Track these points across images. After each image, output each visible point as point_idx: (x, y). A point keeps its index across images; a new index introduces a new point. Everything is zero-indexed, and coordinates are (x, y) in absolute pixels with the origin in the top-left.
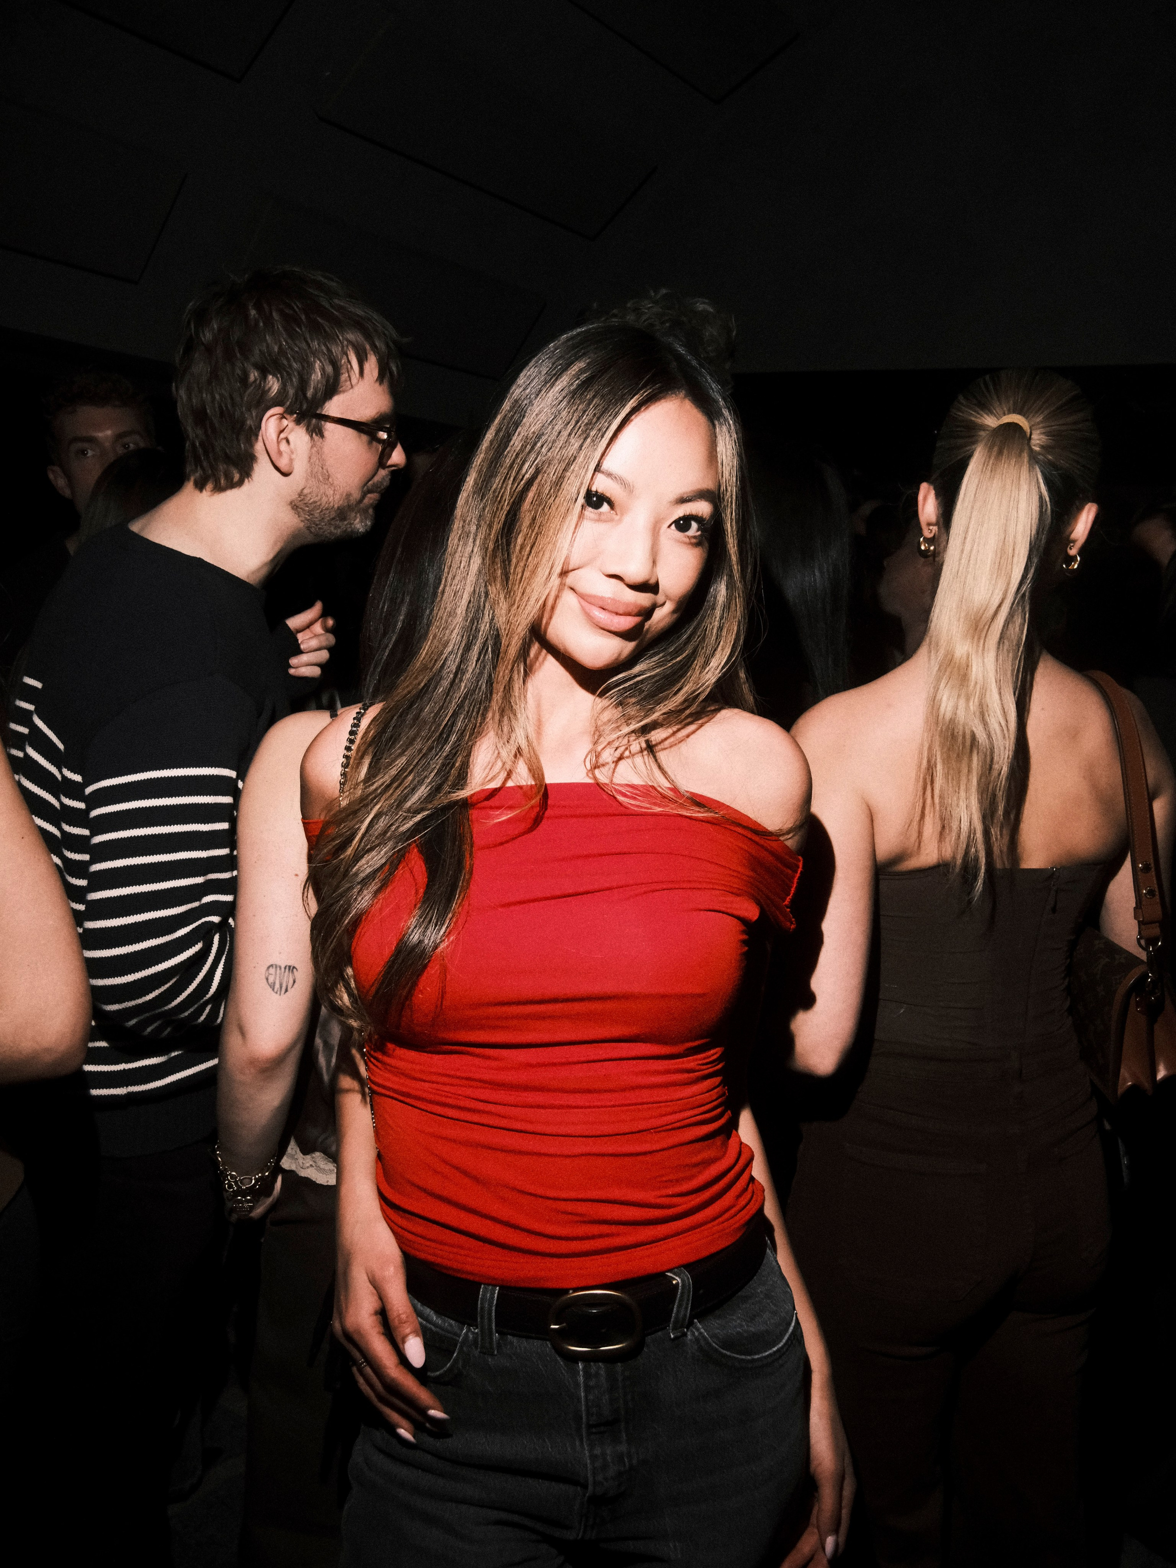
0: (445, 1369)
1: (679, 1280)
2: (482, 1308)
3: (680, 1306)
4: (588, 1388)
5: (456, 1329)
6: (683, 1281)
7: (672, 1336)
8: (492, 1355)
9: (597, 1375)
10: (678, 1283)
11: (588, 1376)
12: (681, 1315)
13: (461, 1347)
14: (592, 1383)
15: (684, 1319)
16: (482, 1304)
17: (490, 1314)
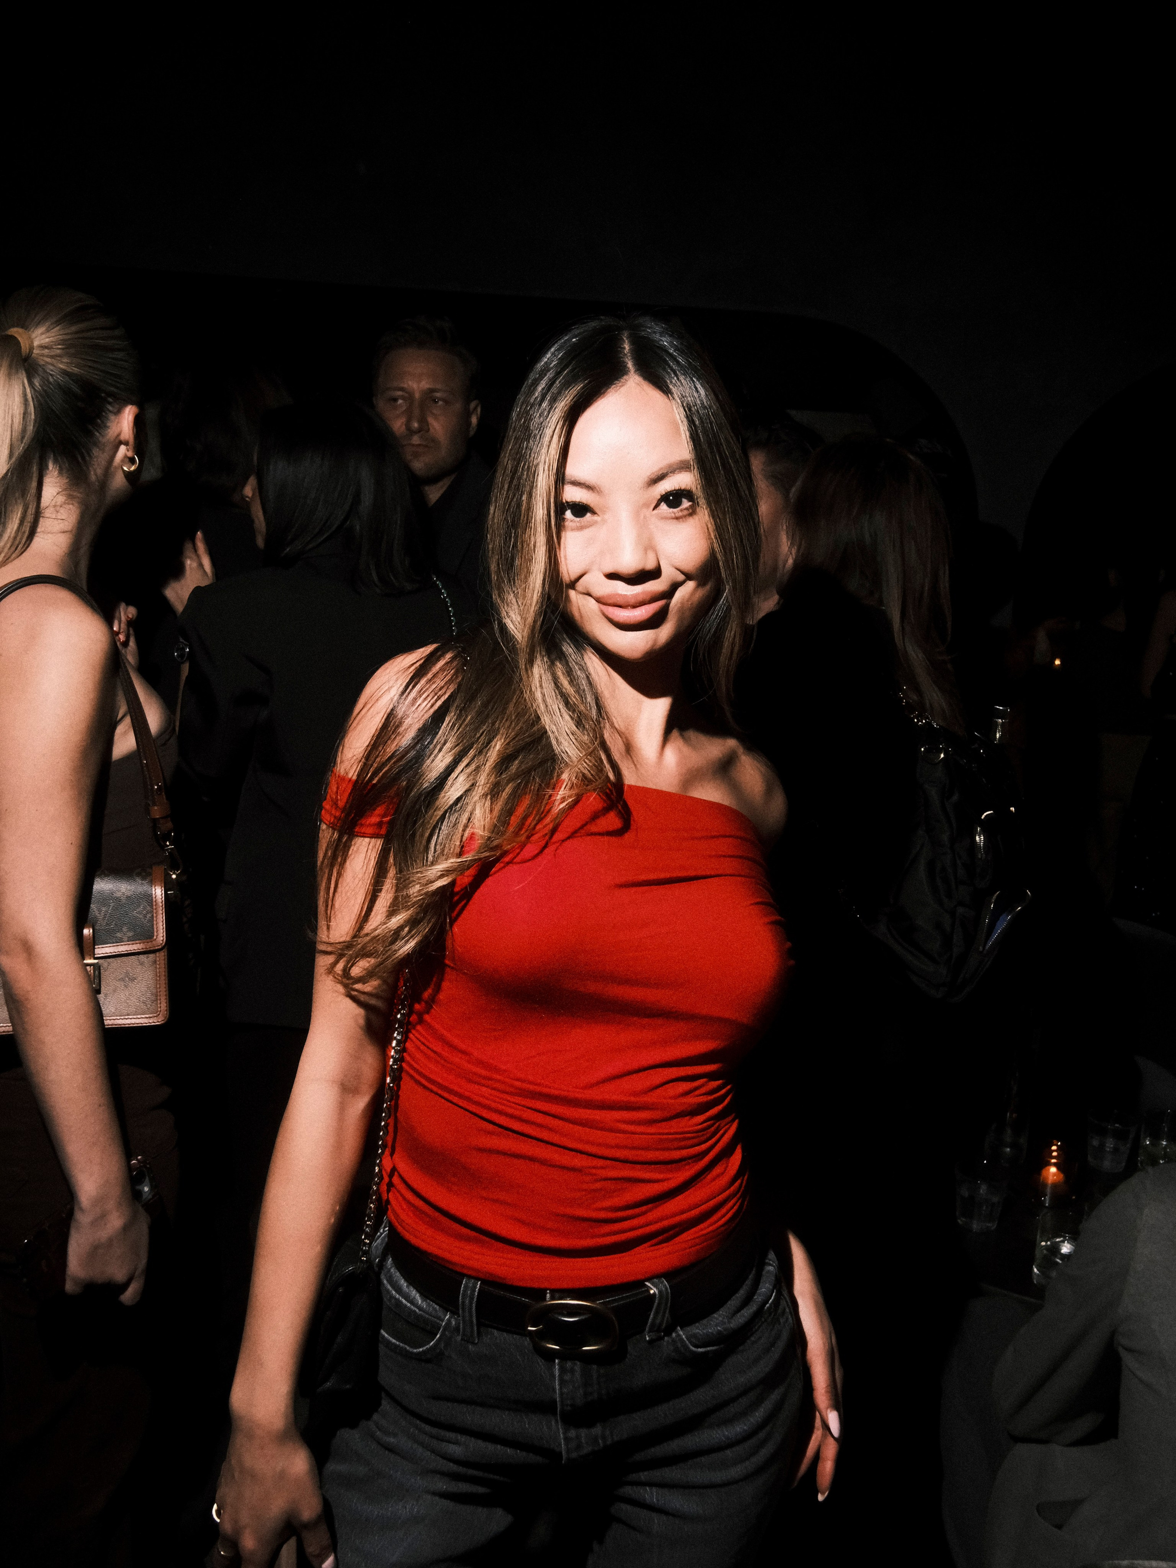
0: (428, 1346)
1: (656, 1290)
2: (463, 1302)
3: (657, 1313)
4: (562, 1382)
5: (440, 1314)
6: (660, 1292)
7: (647, 1339)
8: (473, 1343)
9: (572, 1371)
10: (655, 1293)
11: (563, 1370)
12: (658, 1321)
13: (444, 1330)
14: (567, 1377)
15: (661, 1324)
16: (463, 1299)
17: (471, 1309)
